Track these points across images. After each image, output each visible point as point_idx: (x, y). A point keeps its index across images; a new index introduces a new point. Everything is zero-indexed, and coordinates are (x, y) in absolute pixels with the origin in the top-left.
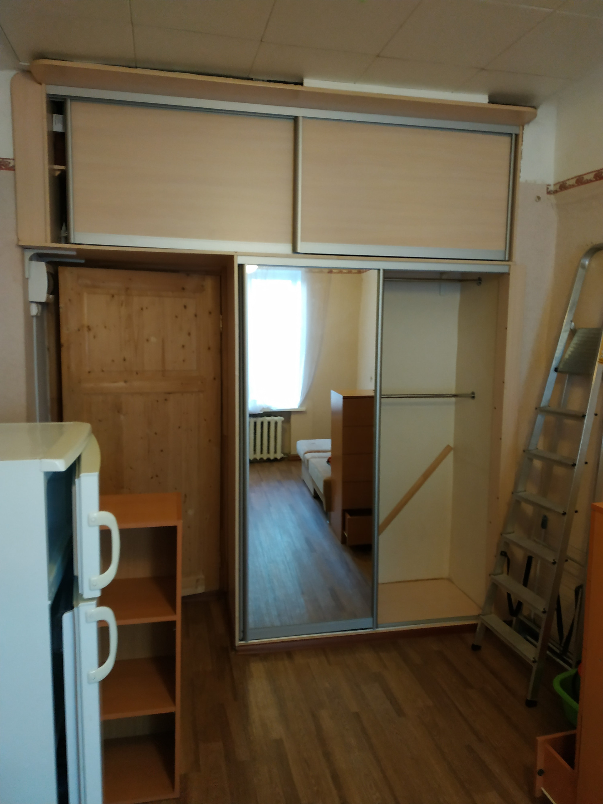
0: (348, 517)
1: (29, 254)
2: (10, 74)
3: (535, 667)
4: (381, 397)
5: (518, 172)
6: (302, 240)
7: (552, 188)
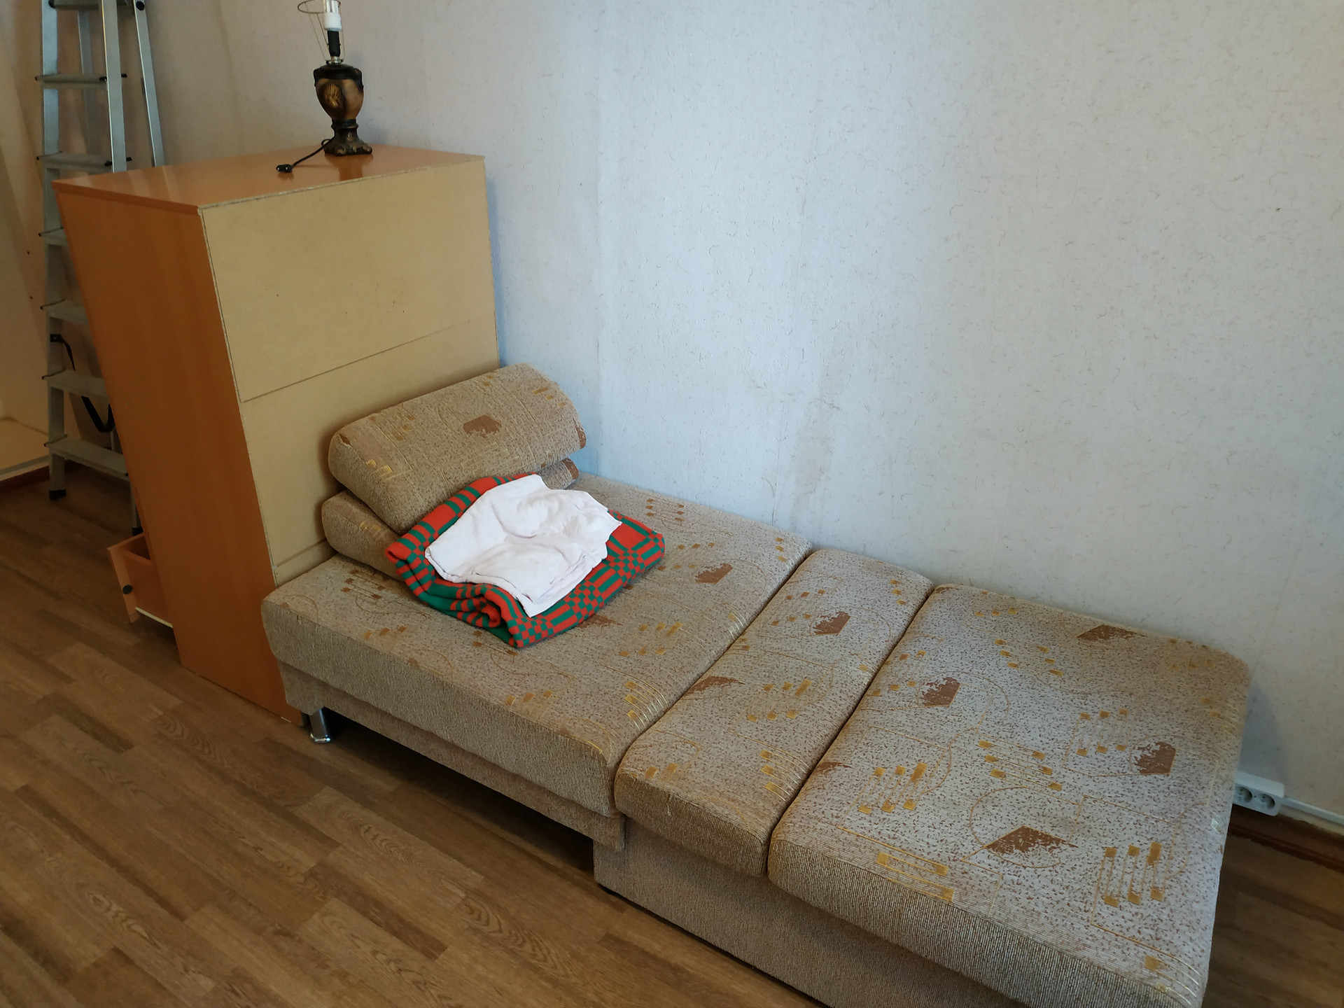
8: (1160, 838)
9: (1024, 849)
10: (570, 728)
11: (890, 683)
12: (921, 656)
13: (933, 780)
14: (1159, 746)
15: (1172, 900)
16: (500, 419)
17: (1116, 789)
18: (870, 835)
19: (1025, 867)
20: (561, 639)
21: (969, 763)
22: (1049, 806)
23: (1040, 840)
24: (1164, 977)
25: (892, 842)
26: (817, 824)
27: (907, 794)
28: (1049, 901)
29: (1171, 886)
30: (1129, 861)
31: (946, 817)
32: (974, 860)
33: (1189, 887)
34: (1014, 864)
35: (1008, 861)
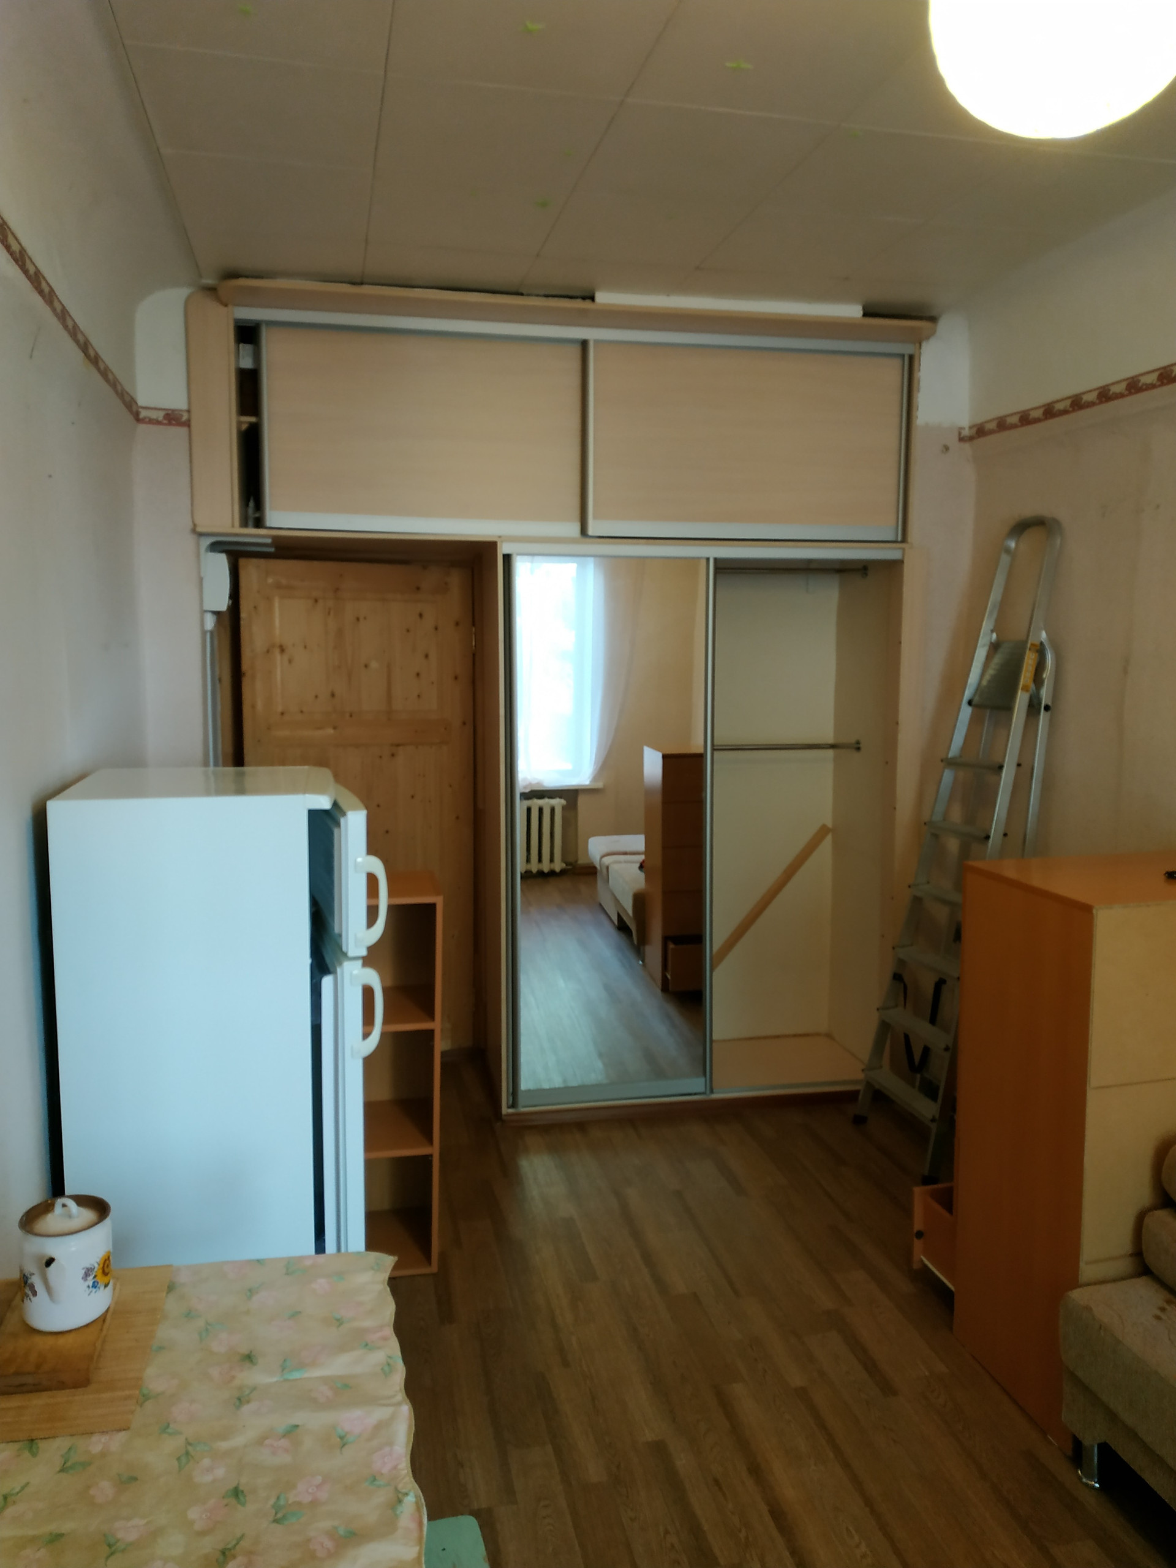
0: (671, 946)
1: (207, 542)
2: (184, 292)
3: (934, 1127)
4: (713, 750)
5: (914, 409)
6: (595, 518)
7: (966, 433)
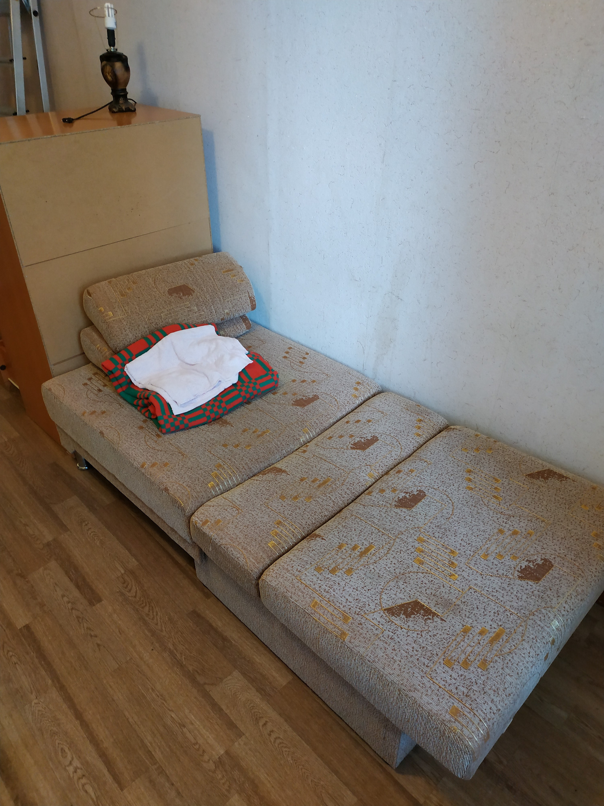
8: (507, 626)
9: (408, 615)
10: (170, 487)
11: (381, 488)
12: (410, 473)
13: (374, 558)
14: (543, 561)
15: (492, 671)
16: (194, 287)
17: (494, 586)
18: (314, 587)
19: (402, 628)
20: (193, 431)
21: (404, 550)
22: (442, 589)
23: (422, 612)
24: (459, 722)
25: (325, 594)
26: (285, 573)
27: (351, 564)
28: (405, 654)
29: (496, 661)
30: (477, 637)
31: (368, 584)
32: (370, 617)
33: (510, 664)
34: (396, 624)
35: (392, 622)
